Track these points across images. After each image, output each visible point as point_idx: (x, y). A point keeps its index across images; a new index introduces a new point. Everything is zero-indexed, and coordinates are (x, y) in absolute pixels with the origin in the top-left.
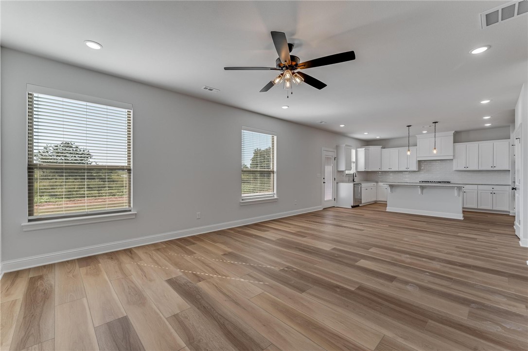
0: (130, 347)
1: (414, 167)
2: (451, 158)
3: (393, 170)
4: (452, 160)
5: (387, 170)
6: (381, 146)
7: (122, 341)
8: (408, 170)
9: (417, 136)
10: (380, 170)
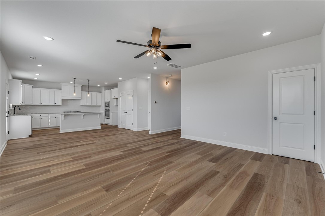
0: (241, 204)
1: (59, 103)
2: (81, 99)
3: (43, 104)
4: (80, 100)
5: (38, 104)
6: (33, 86)
7: (241, 209)
8: (55, 105)
9: (61, 83)
10: (32, 104)
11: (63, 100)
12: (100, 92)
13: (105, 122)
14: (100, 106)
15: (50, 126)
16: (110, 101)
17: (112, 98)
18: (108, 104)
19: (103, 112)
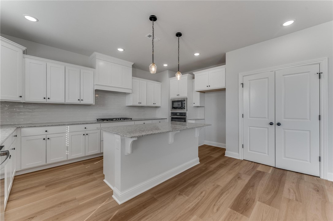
1: (90, 99)
8: (82, 102)
9: (96, 53)
10: (21, 100)
11: (98, 93)
14: (156, 107)
15: (69, 158)
16: (187, 97)
17: (195, 90)
18: (180, 103)
19: (166, 119)
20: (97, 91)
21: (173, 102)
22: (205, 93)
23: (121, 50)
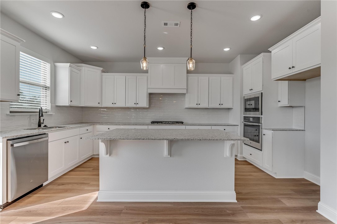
1: (144, 103)
2: (184, 91)
3: (118, 105)
5: (110, 105)
6: (101, 69)
8: (137, 106)
9: (148, 58)
11: (151, 96)
12: (230, 72)
13: (242, 153)
14: (229, 109)
16: (262, 92)
17: (272, 78)
18: (253, 102)
19: (237, 126)
20: (150, 94)
21: (246, 100)
22: (305, 80)
23: (160, 49)
